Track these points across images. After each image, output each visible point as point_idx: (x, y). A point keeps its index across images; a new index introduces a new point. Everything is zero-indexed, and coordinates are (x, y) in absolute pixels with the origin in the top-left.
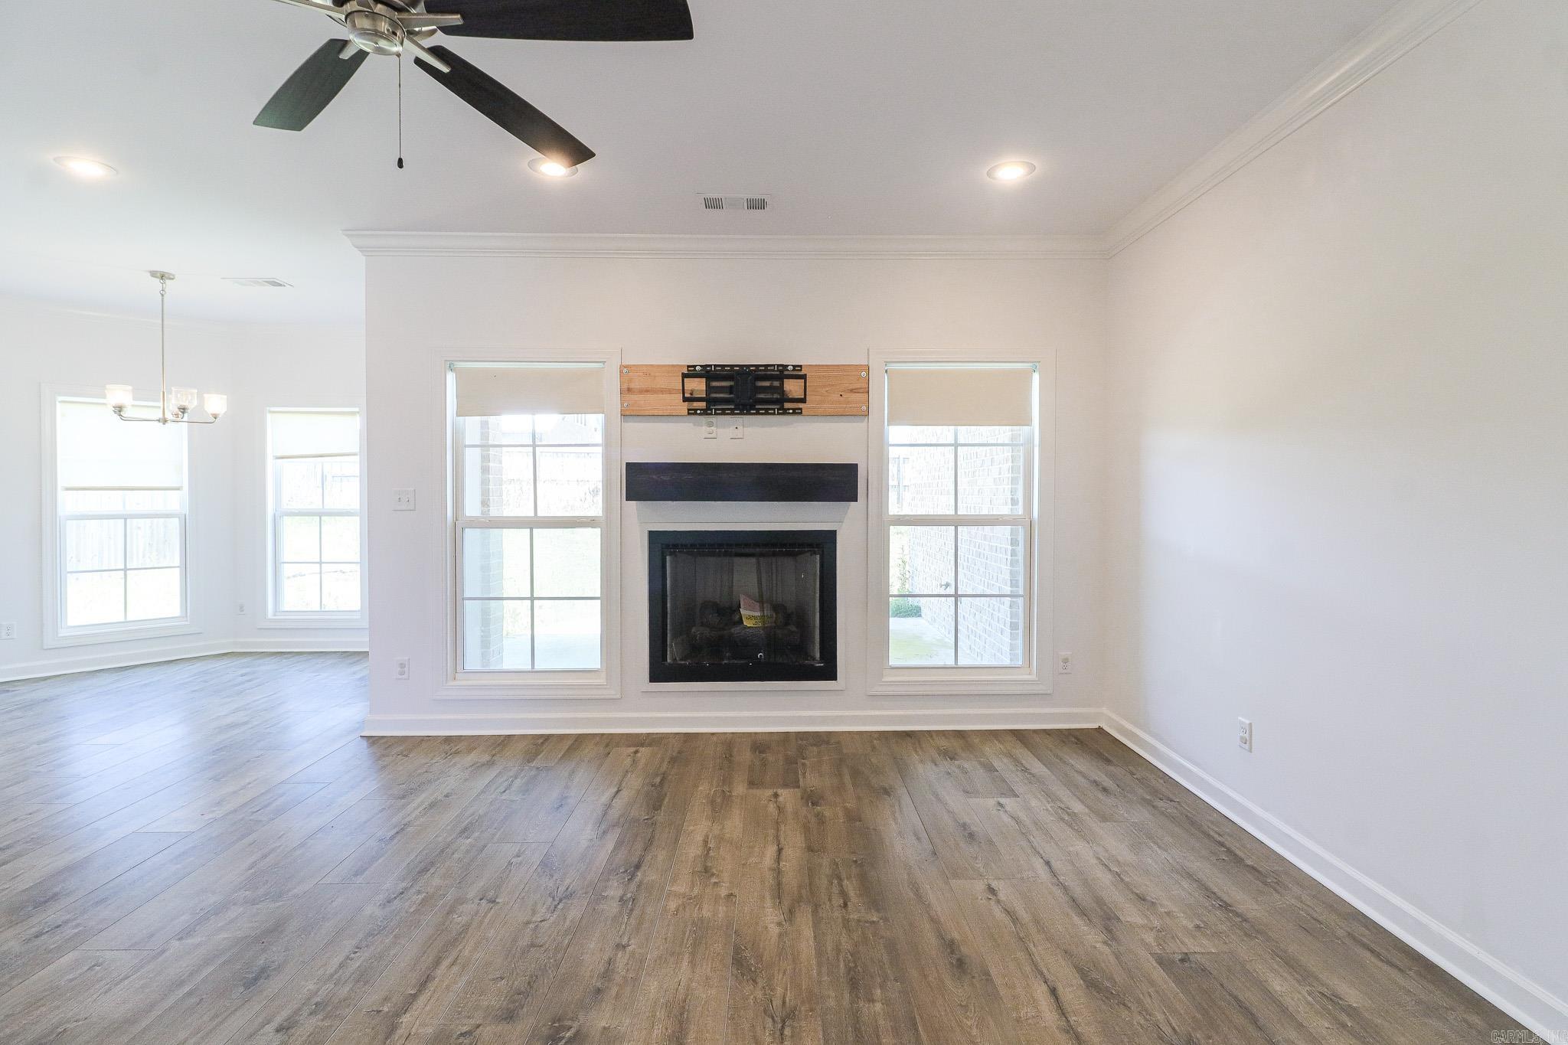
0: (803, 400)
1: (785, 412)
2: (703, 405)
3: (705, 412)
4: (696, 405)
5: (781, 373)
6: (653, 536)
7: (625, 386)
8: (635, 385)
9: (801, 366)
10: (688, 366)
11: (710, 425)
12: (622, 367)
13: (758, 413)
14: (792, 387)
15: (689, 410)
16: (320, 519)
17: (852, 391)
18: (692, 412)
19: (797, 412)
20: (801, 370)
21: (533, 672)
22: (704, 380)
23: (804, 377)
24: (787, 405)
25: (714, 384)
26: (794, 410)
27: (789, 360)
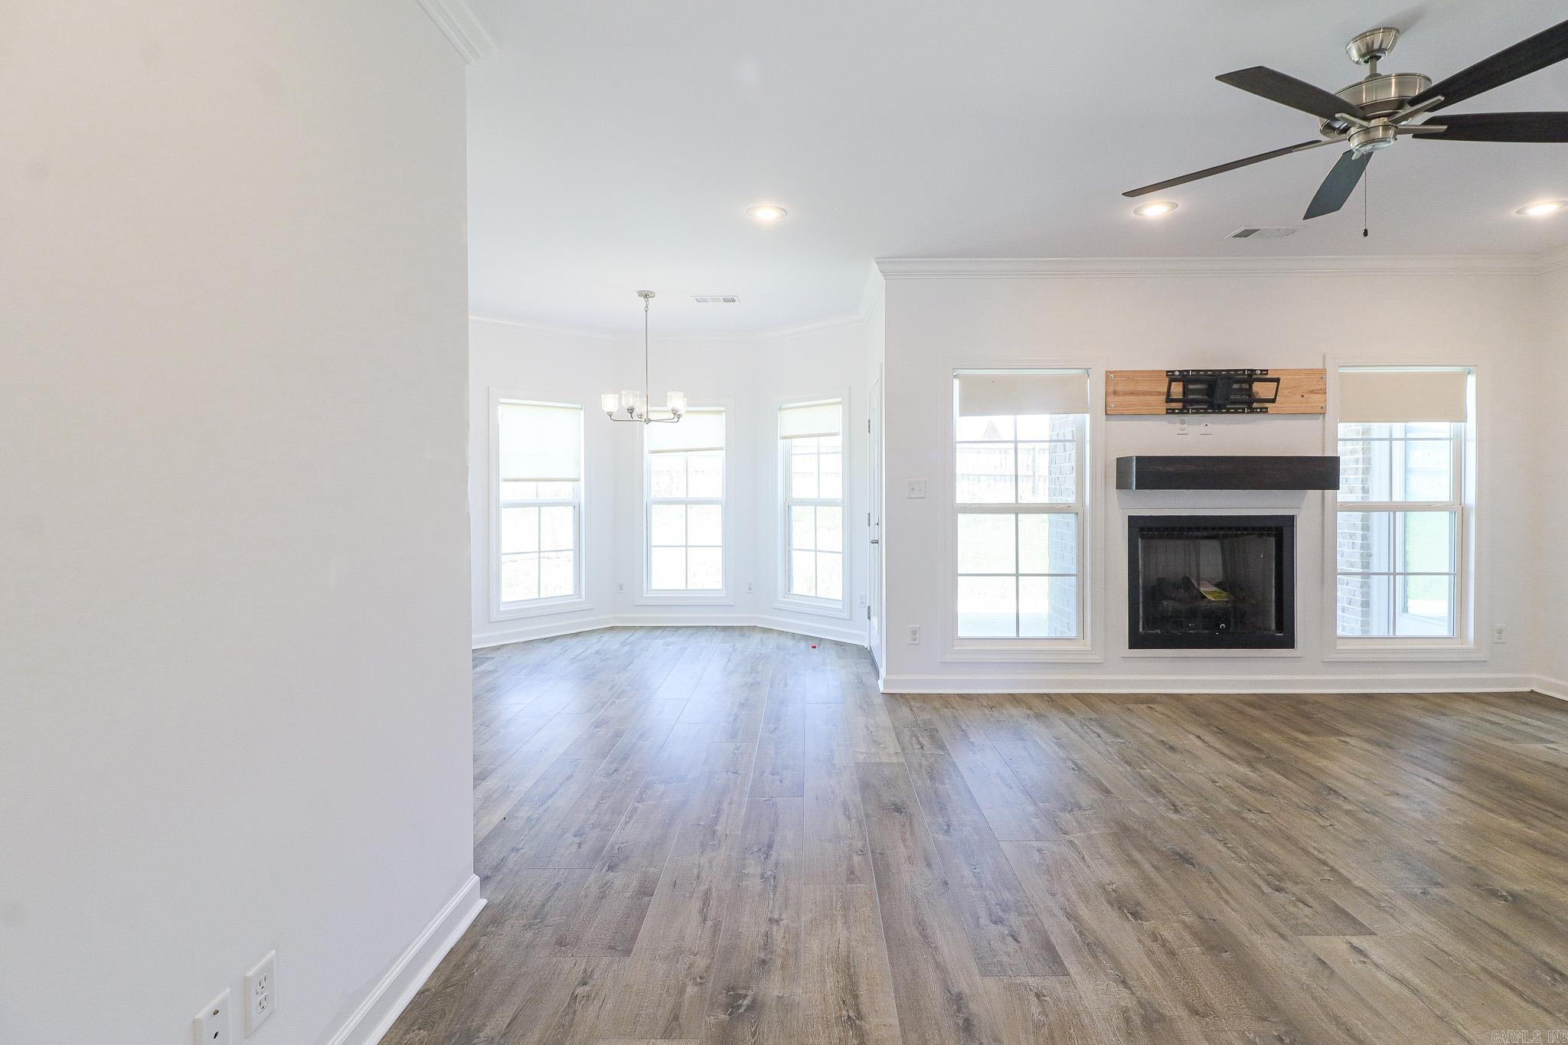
0: (1273, 401)
1: (1252, 411)
2: (1179, 405)
3: (1181, 412)
4: (1174, 405)
5: (1250, 377)
6: (1132, 520)
7: (1111, 389)
8: (1120, 388)
9: (1267, 371)
10: (1168, 372)
11: (1183, 422)
12: (1108, 373)
13: (1228, 412)
14: (1261, 389)
15: (1167, 410)
16: (686, 507)
17: (1312, 392)
18: (1171, 411)
19: (1264, 410)
20: (1267, 374)
21: (1018, 639)
22: (1181, 384)
23: (1277, 380)
24: (1255, 405)
25: (1191, 387)
26: (1261, 409)
27: (1257, 366)
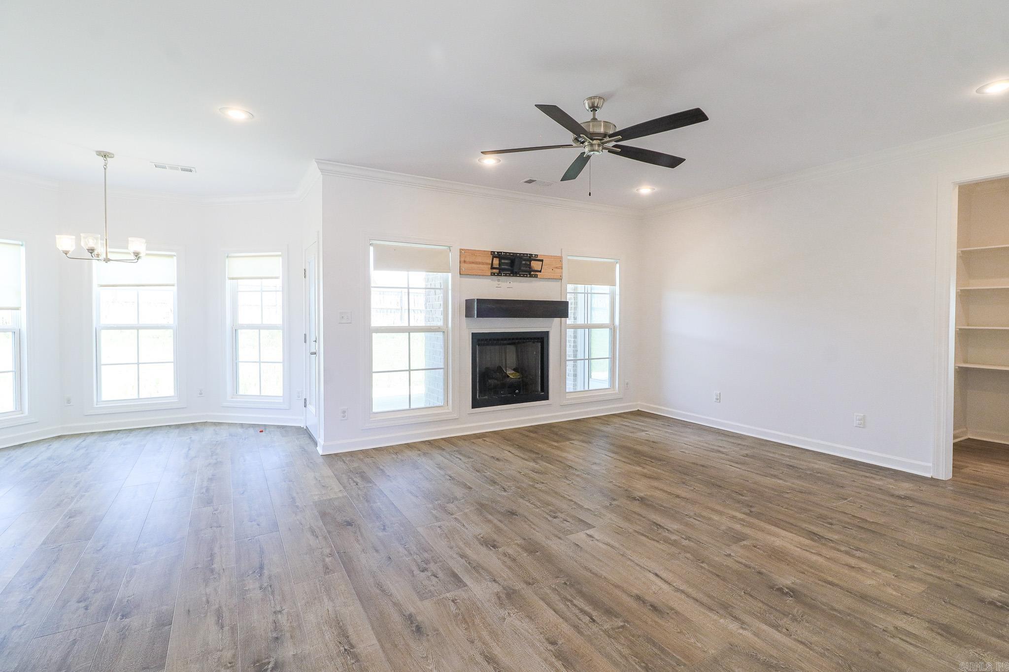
0: (540, 271)
1: (531, 276)
2: (497, 271)
3: (499, 274)
4: (494, 271)
5: (530, 258)
6: (474, 335)
7: (463, 259)
8: (467, 260)
9: (537, 255)
10: (492, 252)
11: (499, 281)
12: (461, 250)
13: (520, 276)
14: (535, 265)
15: (491, 273)
17: (557, 268)
18: (493, 274)
19: (536, 276)
20: (537, 257)
21: (410, 409)
22: (498, 259)
23: (542, 261)
24: (532, 273)
25: (503, 261)
26: (535, 275)
27: (534, 253)
